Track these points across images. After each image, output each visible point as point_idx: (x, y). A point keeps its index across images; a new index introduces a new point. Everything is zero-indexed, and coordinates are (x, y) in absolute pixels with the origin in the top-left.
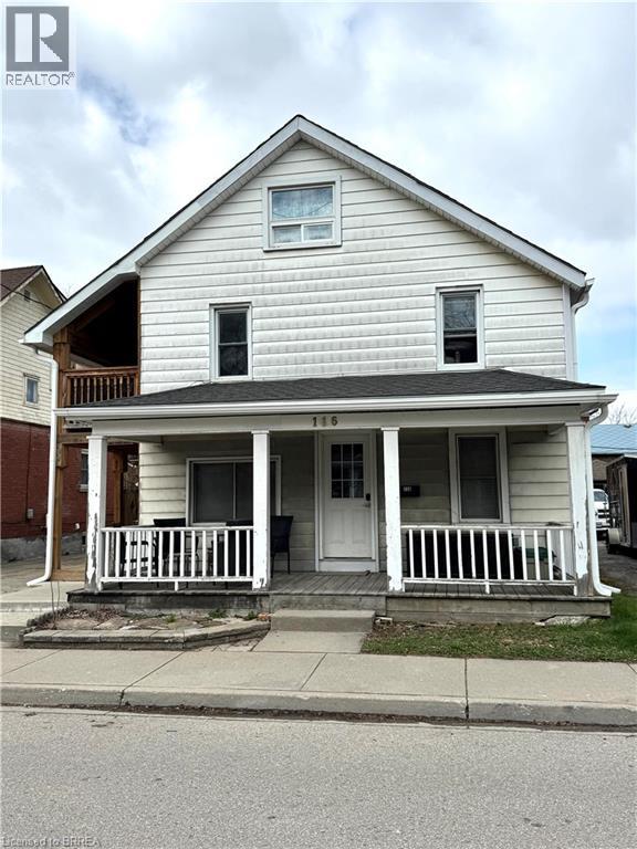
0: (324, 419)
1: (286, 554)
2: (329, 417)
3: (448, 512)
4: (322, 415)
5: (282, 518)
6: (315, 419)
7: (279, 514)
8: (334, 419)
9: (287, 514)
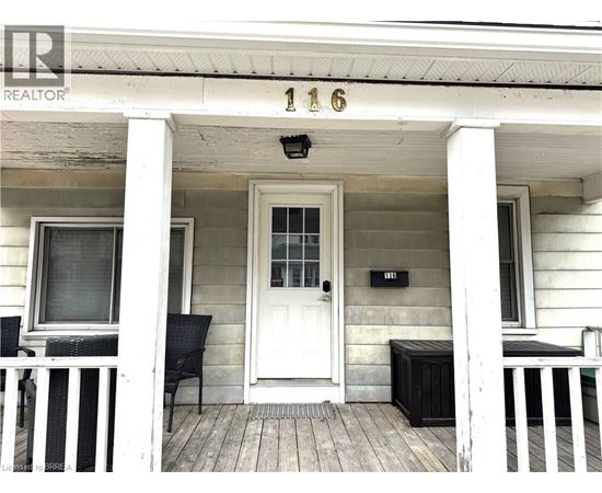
0: (313, 93)
1: (198, 379)
2: (326, 89)
3: (447, 313)
4: (310, 85)
5: (191, 317)
6: (290, 92)
7: (186, 310)
8: (337, 96)
9: (201, 311)
